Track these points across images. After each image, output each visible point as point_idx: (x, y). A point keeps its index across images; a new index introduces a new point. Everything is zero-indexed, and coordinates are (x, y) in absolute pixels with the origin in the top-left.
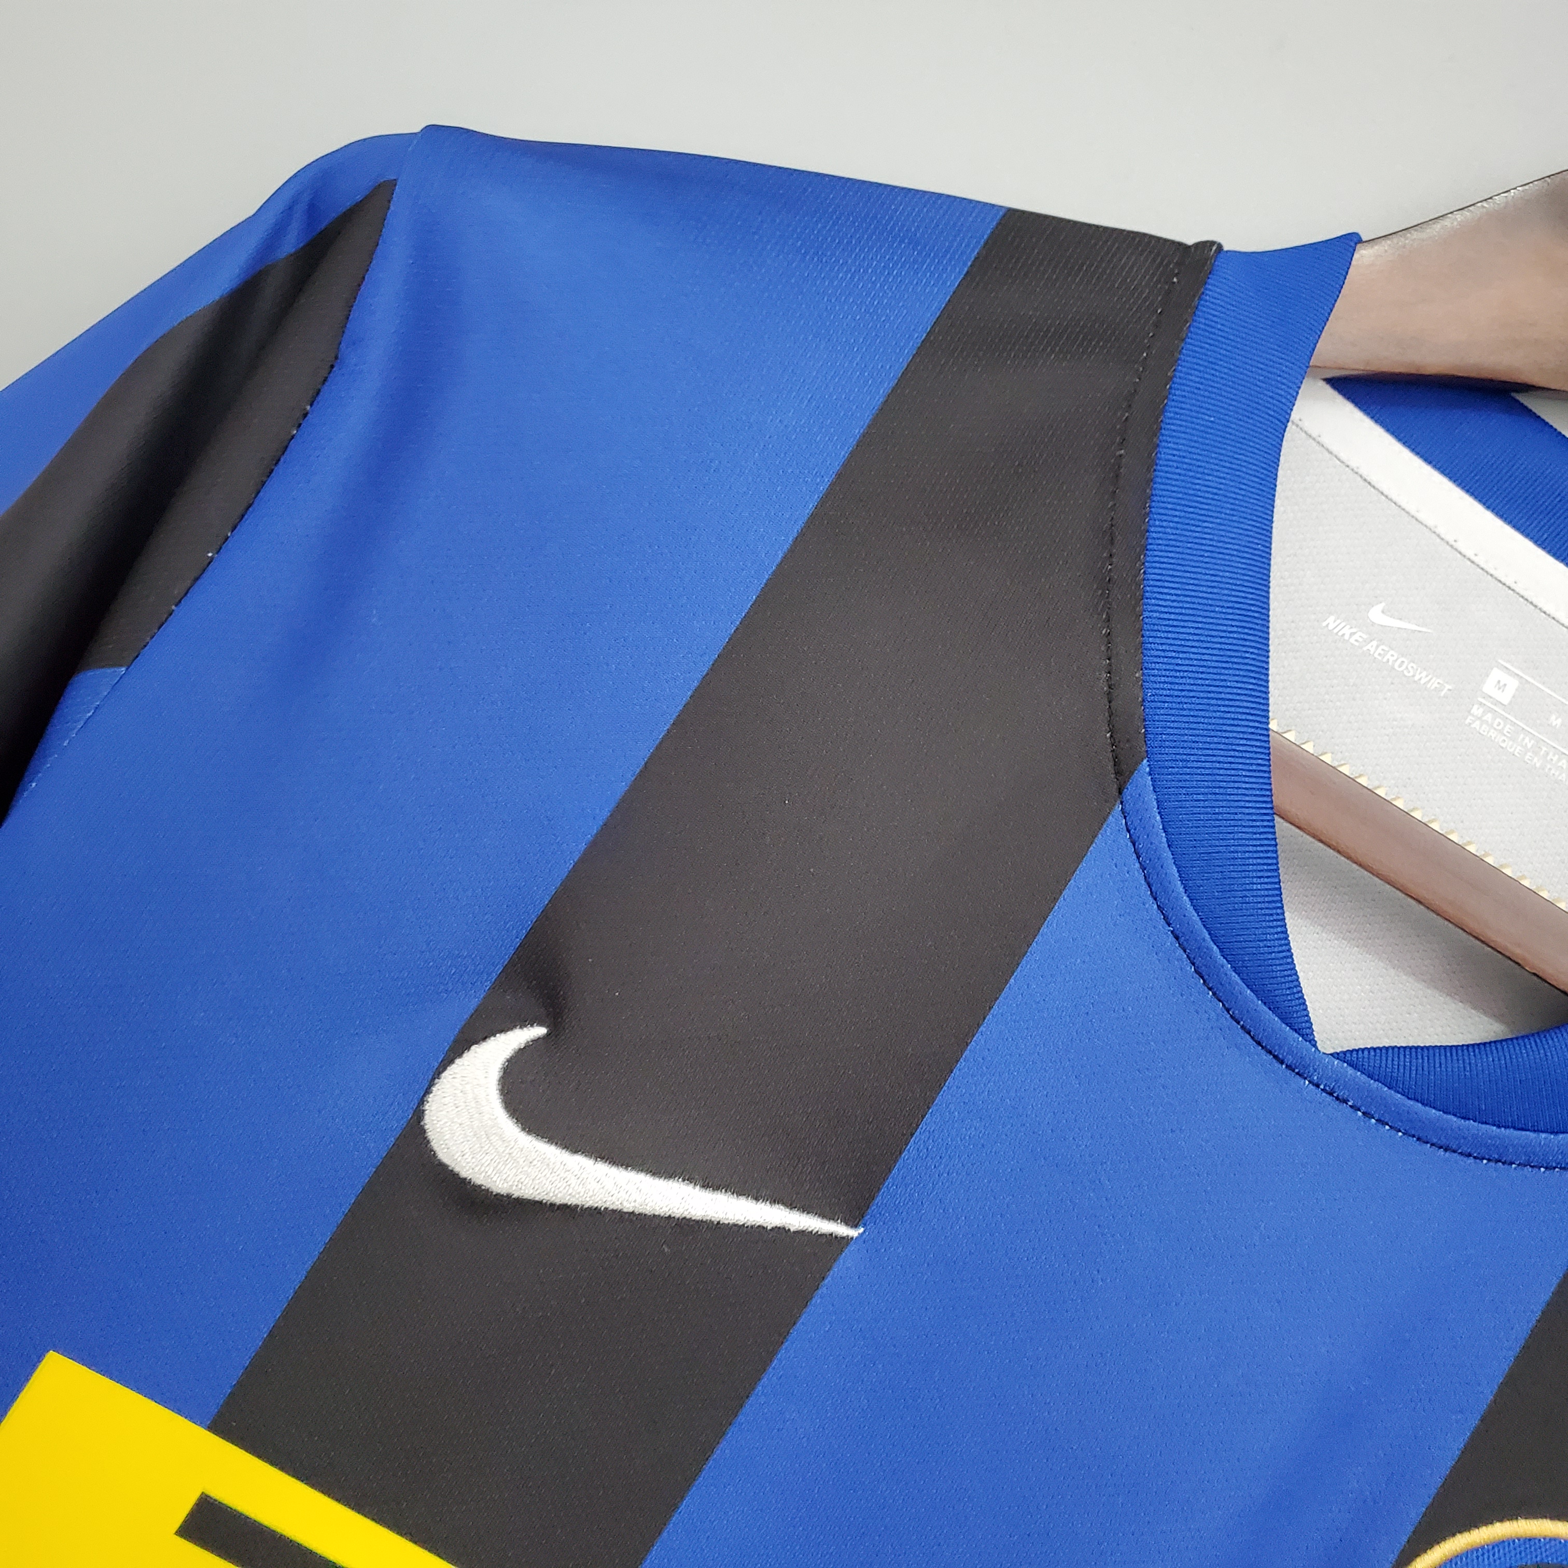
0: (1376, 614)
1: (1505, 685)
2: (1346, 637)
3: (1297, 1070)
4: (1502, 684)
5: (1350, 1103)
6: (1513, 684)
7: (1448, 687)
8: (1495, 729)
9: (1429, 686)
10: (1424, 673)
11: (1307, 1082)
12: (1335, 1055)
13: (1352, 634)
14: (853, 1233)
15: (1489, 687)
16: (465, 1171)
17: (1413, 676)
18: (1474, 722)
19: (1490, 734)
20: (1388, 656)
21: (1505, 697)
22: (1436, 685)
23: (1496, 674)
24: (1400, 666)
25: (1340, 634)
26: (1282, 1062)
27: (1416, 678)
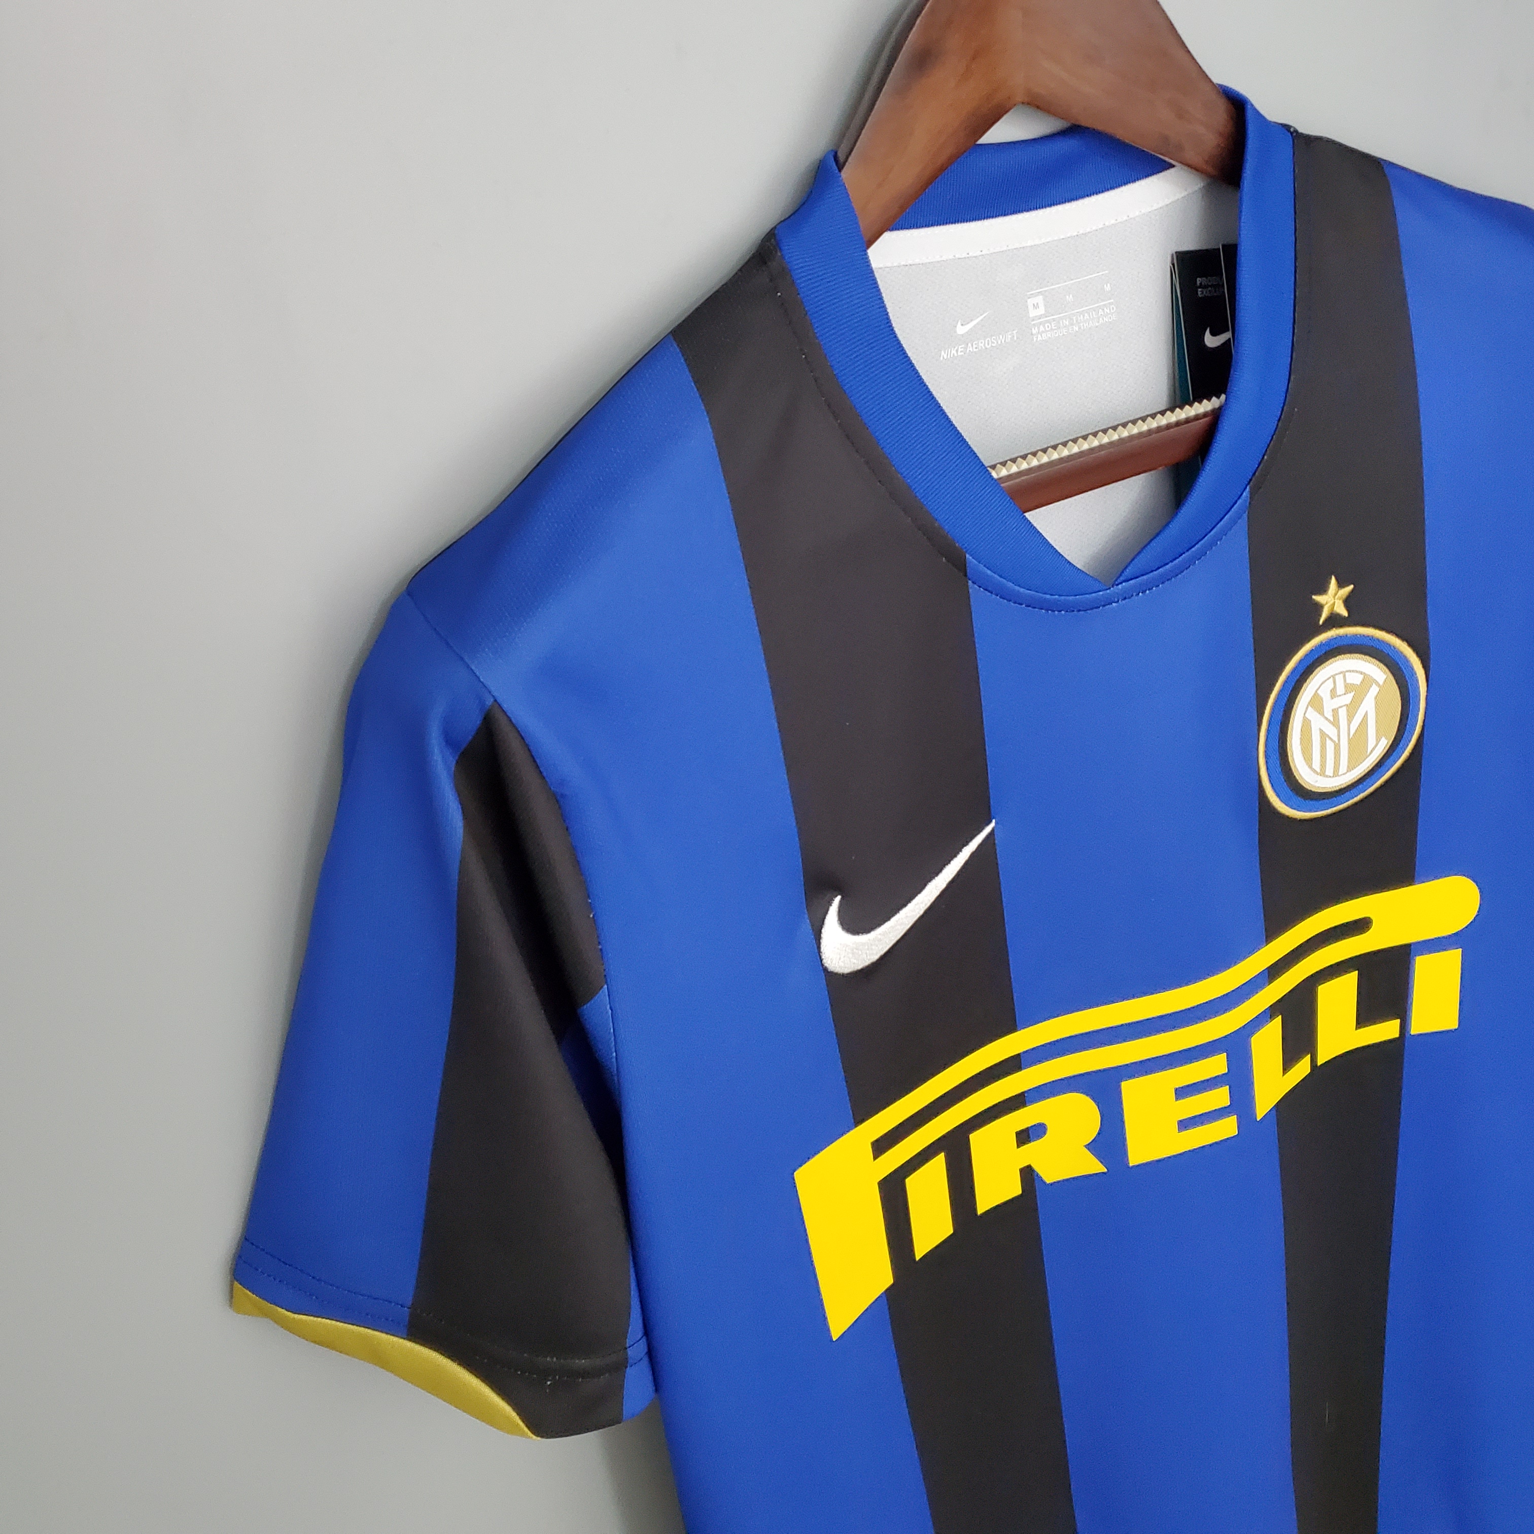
0: (961, 330)
1: (1037, 304)
2: (956, 355)
4: (1035, 305)
6: (1040, 299)
7: (1015, 332)
8: (1048, 331)
9: (1007, 341)
10: (1001, 337)
13: (957, 351)
14: (993, 825)
15: (1033, 313)
17: (997, 342)
18: (1037, 338)
19: (1048, 335)
20: (980, 345)
21: (1041, 310)
22: (1009, 336)
23: (1030, 302)
24: (988, 344)
25: (952, 356)
27: (999, 342)
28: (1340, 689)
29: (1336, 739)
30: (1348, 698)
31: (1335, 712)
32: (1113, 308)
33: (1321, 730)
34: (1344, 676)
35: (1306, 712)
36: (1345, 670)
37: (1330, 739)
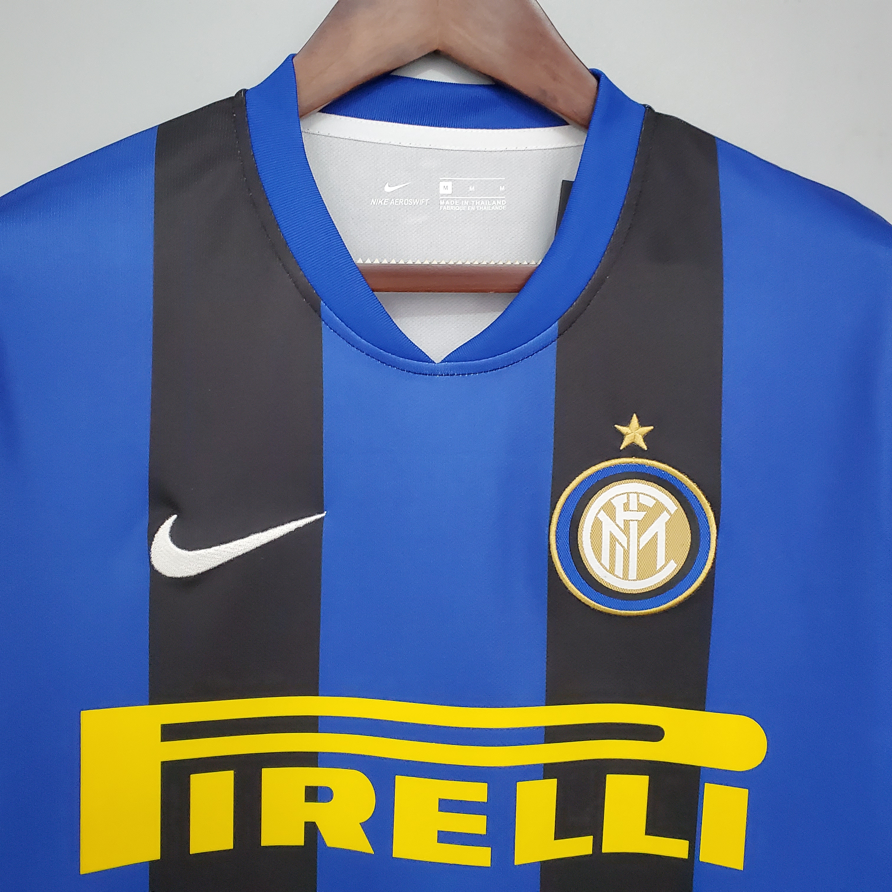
0: (387, 189)
1: (447, 186)
2: (382, 204)
3: (433, 374)
4: (445, 187)
5: (456, 374)
6: (449, 184)
7: (427, 200)
8: (452, 205)
9: (420, 204)
10: (416, 200)
11: (438, 376)
12: (443, 361)
13: (383, 201)
14: (323, 515)
15: (442, 191)
16: (179, 575)
17: (413, 204)
18: (443, 207)
19: (451, 208)
20: (400, 202)
21: (449, 191)
22: (423, 202)
23: (442, 184)
24: (406, 203)
25: (379, 204)
26: (426, 375)
27: (414, 204)
28: (633, 506)
29: (625, 545)
30: (641, 515)
31: (627, 523)
32: (504, 202)
33: (611, 534)
34: (638, 496)
35: (598, 513)
36: (639, 492)
37: (620, 544)
